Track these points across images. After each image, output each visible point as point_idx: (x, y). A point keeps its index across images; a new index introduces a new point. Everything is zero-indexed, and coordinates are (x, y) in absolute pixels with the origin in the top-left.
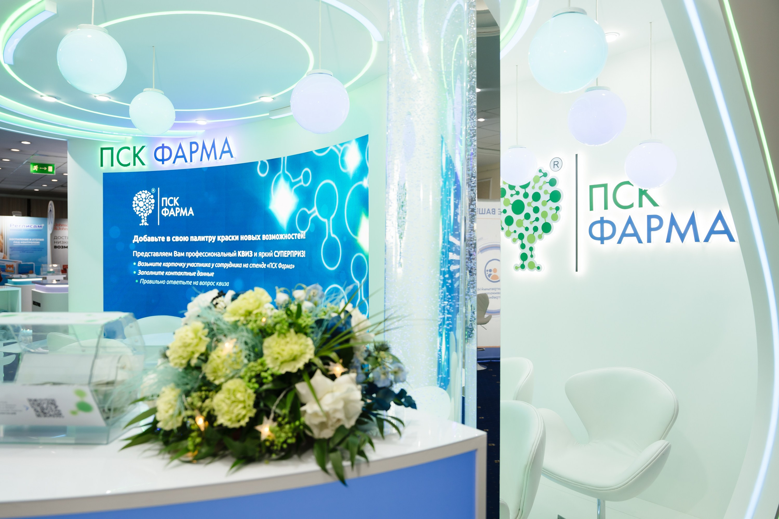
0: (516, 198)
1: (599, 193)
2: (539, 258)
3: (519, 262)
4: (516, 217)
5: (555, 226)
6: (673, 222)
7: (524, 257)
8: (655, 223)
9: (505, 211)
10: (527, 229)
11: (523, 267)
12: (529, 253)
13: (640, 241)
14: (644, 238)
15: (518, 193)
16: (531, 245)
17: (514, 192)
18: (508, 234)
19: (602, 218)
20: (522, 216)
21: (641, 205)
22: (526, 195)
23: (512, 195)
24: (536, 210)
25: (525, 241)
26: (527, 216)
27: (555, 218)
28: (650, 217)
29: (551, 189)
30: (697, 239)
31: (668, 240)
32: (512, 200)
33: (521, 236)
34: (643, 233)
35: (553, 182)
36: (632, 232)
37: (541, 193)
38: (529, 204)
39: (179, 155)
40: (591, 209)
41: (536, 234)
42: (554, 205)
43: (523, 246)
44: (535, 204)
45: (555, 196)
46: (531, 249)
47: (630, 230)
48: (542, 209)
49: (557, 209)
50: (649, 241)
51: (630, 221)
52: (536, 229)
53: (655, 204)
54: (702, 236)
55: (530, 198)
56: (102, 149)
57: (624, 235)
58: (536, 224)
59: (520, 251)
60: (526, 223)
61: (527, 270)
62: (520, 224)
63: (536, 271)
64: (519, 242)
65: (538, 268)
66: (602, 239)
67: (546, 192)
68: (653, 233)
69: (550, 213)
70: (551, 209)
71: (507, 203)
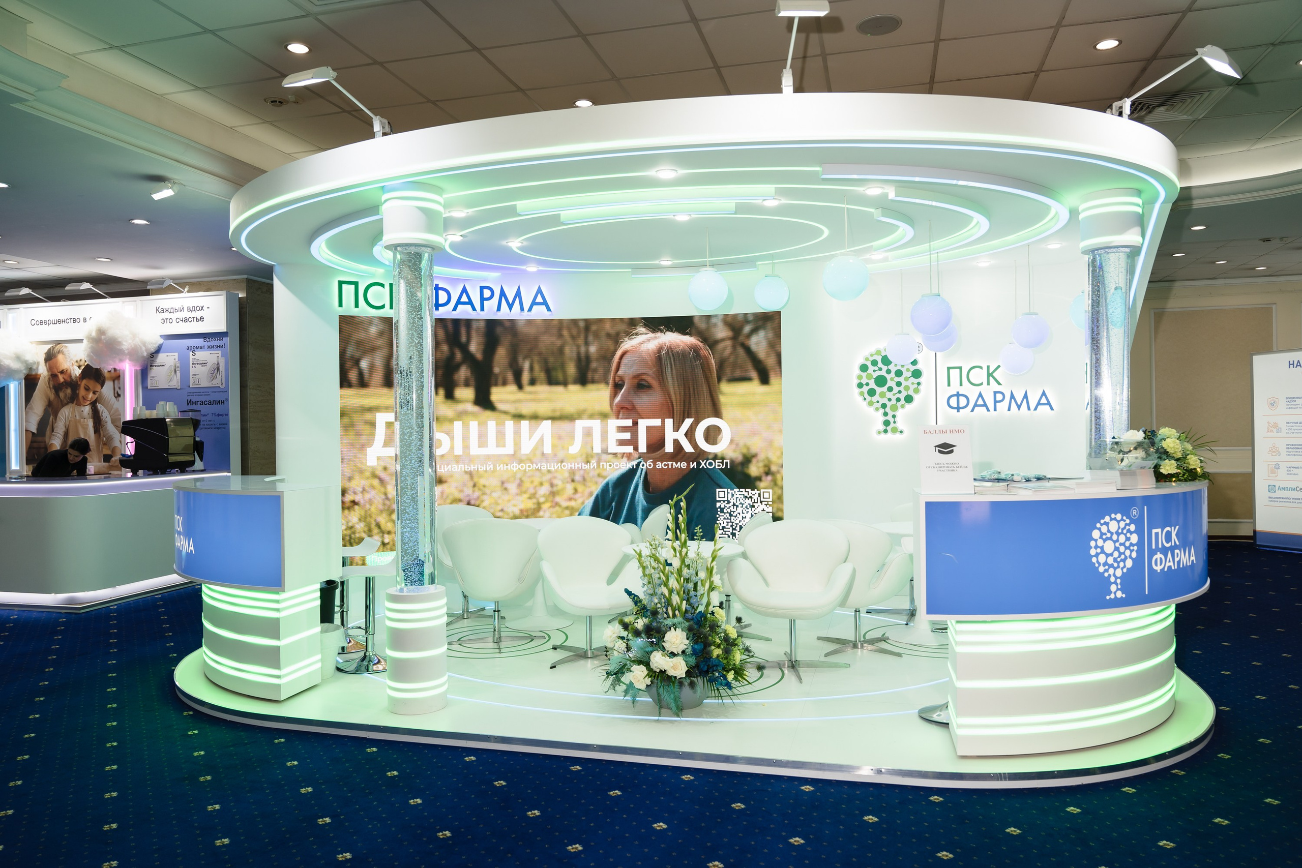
0: (878, 373)
1: (955, 374)
3: (882, 428)
4: (879, 390)
5: (916, 397)
6: (1012, 396)
7: (887, 423)
8: (999, 397)
9: (867, 384)
10: (890, 400)
11: (886, 431)
12: (892, 420)
13: (988, 410)
14: (991, 407)
15: (880, 369)
16: (894, 413)
17: (876, 368)
18: (871, 404)
19: (958, 392)
20: (885, 389)
21: (988, 384)
22: (889, 372)
23: (874, 371)
24: (899, 384)
25: (888, 410)
26: (890, 389)
27: (917, 391)
28: (995, 393)
29: (913, 368)
30: (1029, 409)
31: (1009, 409)
32: (875, 375)
33: (884, 406)
34: (990, 404)
35: (914, 362)
36: (982, 403)
37: (904, 370)
38: (892, 379)
39: (462, 300)
40: (949, 385)
41: (899, 404)
42: (916, 381)
43: (886, 414)
44: (897, 379)
45: (917, 374)
46: (894, 416)
47: (980, 402)
48: (904, 383)
49: (919, 384)
50: (995, 410)
51: (980, 395)
52: (898, 400)
53: (999, 384)
54: (1032, 407)
55: (893, 374)
57: (976, 405)
58: (898, 395)
59: (883, 418)
60: (889, 395)
61: (889, 434)
62: (882, 395)
63: (898, 435)
64: (882, 411)
65: (901, 432)
66: (958, 408)
67: (908, 370)
68: (997, 404)
69: (912, 387)
70: (913, 384)
71: (869, 377)
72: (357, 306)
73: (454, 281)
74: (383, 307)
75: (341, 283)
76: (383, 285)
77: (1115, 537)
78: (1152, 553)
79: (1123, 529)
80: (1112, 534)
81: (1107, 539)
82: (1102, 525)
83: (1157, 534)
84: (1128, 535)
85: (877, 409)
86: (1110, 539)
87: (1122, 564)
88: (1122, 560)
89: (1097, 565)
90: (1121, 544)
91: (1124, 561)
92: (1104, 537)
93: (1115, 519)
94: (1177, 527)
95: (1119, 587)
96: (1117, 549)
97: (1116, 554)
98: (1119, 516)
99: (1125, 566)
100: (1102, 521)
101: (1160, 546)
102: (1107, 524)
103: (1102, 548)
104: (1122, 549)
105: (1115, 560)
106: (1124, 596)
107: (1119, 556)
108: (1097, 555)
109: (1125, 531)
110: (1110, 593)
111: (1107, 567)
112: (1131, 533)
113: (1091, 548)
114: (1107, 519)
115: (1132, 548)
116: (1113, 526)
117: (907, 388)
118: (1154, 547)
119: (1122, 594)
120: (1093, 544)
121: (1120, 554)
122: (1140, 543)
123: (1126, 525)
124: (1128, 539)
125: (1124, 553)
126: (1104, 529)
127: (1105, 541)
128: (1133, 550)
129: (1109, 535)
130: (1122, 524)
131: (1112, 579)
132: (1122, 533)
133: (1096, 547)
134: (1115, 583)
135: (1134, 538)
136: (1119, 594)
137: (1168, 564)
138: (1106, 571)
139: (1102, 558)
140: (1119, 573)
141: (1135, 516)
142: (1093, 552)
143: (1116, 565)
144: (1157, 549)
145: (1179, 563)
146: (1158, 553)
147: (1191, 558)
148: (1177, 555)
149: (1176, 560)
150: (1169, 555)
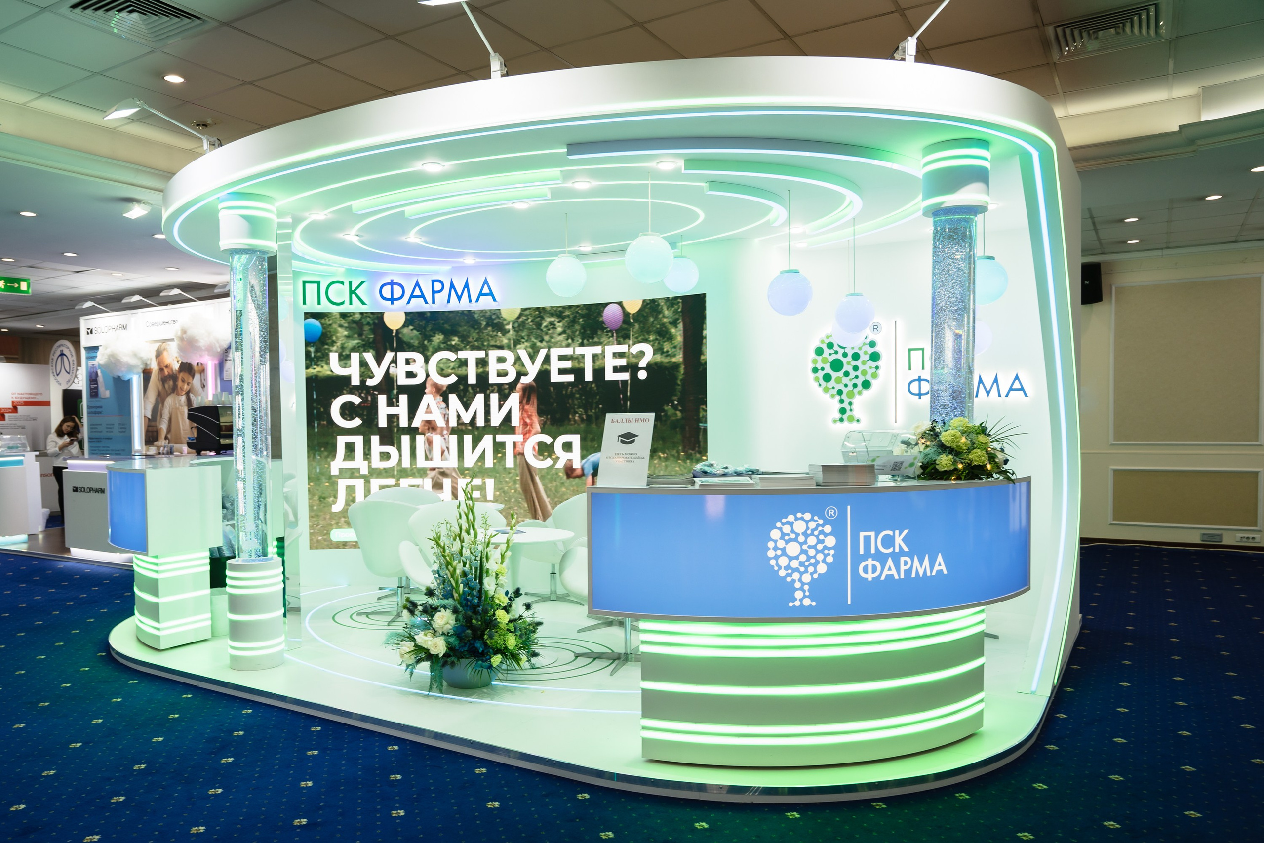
0: (834, 357)
1: (916, 356)
2: (857, 412)
3: (838, 416)
4: (834, 375)
5: (874, 383)
6: (980, 381)
7: (843, 411)
9: (823, 369)
10: (846, 386)
11: (841, 420)
12: (848, 408)
15: (836, 352)
16: (850, 400)
17: (832, 351)
18: (826, 390)
19: (920, 377)
20: (841, 374)
22: (845, 355)
23: (830, 354)
24: (856, 368)
25: (844, 396)
26: (847, 374)
27: (875, 376)
29: (871, 350)
30: (1000, 395)
31: (977, 396)
32: (831, 359)
33: (840, 392)
35: (872, 344)
37: (861, 353)
38: (848, 363)
39: (415, 294)
40: (910, 369)
41: (856, 390)
42: (874, 364)
43: (842, 401)
44: (854, 363)
45: (875, 357)
46: (850, 404)
48: (861, 368)
49: (877, 368)
52: (855, 386)
54: (1004, 392)
55: (849, 358)
58: (855, 381)
59: (839, 406)
60: (845, 380)
61: (846, 423)
62: (838, 380)
63: (855, 424)
64: (838, 398)
65: (858, 421)
66: (919, 395)
67: (866, 353)
69: (870, 372)
70: (871, 368)
71: (825, 361)
72: (319, 303)
73: (408, 275)
74: (343, 303)
75: (304, 282)
76: (342, 283)
77: (801, 539)
78: (858, 559)
79: (813, 530)
80: (797, 535)
81: (790, 540)
82: (783, 524)
83: (867, 539)
84: (821, 537)
85: (833, 396)
86: (796, 540)
87: (811, 569)
88: (811, 565)
89: (776, 568)
90: (810, 547)
91: (815, 565)
92: (786, 538)
93: (802, 519)
94: (906, 531)
95: (807, 594)
96: (803, 552)
97: (803, 558)
98: (807, 516)
99: (815, 572)
100: (784, 521)
101: (873, 551)
102: (791, 524)
103: (783, 550)
104: (812, 552)
105: (802, 564)
106: (814, 604)
107: (808, 560)
108: (776, 557)
109: (816, 533)
110: (794, 600)
111: (790, 571)
112: (826, 535)
113: (769, 549)
114: (791, 518)
115: (826, 552)
116: (800, 527)
117: (864, 373)
118: (862, 552)
119: (812, 602)
120: (771, 545)
121: (809, 558)
122: (840, 548)
123: (818, 525)
124: (822, 542)
125: (814, 557)
126: (787, 529)
127: (787, 542)
128: (829, 554)
129: (793, 536)
130: (812, 525)
131: (798, 585)
132: (812, 534)
133: (776, 548)
134: (801, 589)
135: (831, 541)
136: (807, 602)
137: (886, 572)
138: (790, 575)
139: (783, 561)
140: (807, 578)
141: (831, 516)
142: (771, 553)
143: (802, 569)
144: (867, 555)
145: (908, 572)
146: (870, 559)
147: (936, 568)
148: (906, 563)
149: (903, 568)
150: (890, 562)
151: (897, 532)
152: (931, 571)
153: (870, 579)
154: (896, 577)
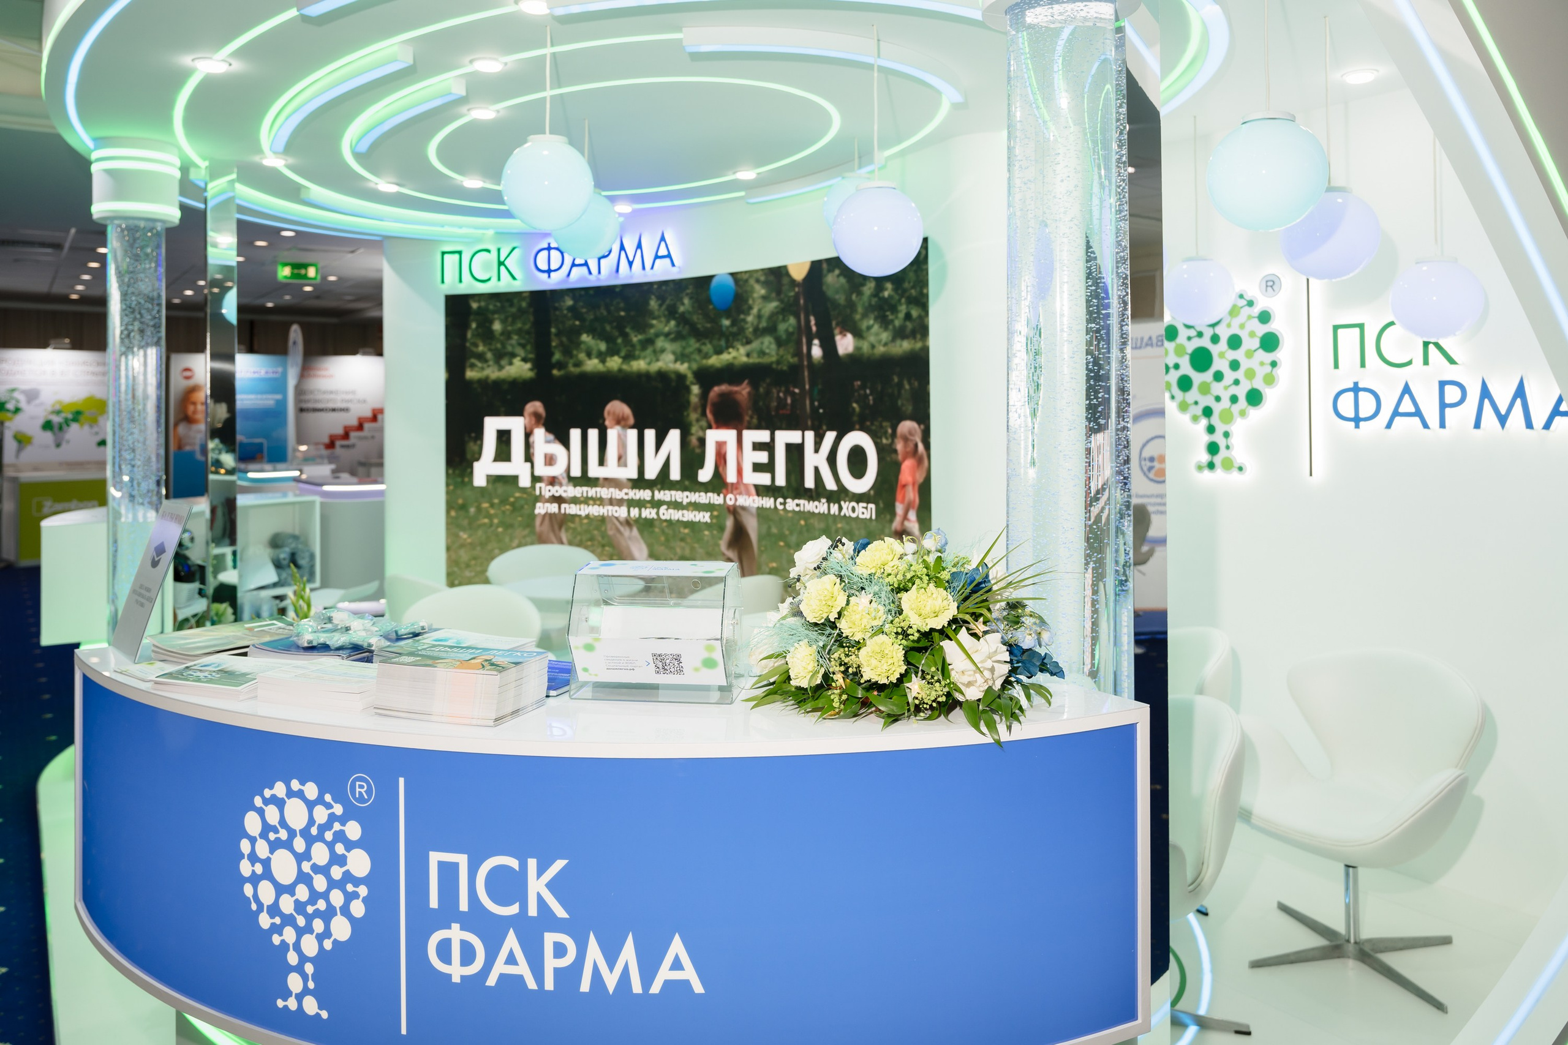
0: (1197, 343)
1: (1349, 339)
2: (1239, 449)
3: (1205, 457)
4: (1197, 378)
5: (1271, 395)
6: (1485, 393)
7: (1213, 448)
8: (1452, 394)
9: (1177, 367)
10: (1218, 399)
11: (1211, 466)
12: (1222, 442)
13: (1425, 425)
14: (1433, 418)
15: (1200, 335)
16: (1226, 428)
17: (1192, 333)
18: (1183, 407)
19: (1356, 384)
20: (1208, 376)
21: (1426, 362)
22: (1215, 339)
23: (1189, 338)
24: (1235, 365)
25: (1215, 420)
26: (1218, 376)
27: (1270, 380)
28: (1442, 384)
29: (1262, 330)
30: (1529, 425)
31: (1477, 425)
32: (1191, 347)
33: (1208, 412)
34: (1431, 411)
35: (1265, 317)
36: (1412, 410)
37: (1244, 335)
38: (1222, 355)
39: (577, 262)
40: (1336, 366)
41: (1236, 408)
42: (1268, 357)
43: (1211, 429)
44: (1232, 355)
45: (1270, 342)
46: (1226, 435)
47: (1407, 406)
48: (1245, 364)
49: (1274, 364)
50: (1442, 425)
51: (1407, 390)
52: (1234, 399)
53: (1452, 361)
54: (1539, 420)
55: (1223, 345)
56: (443, 253)
57: (1396, 413)
58: (1234, 390)
59: (1206, 438)
60: (1217, 388)
61: (1219, 473)
62: (1205, 389)
63: (1235, 475)
64: (1204, 422)
65: (1240, 469)
66: (1357, 420)
67: (1252, 334)
68: (1448, 410)
69: (1262, 371)
70: (1262, 364)
71: (1180, 351)
72: (460, 280)
74: (489, 280)
76: (489, 252)
77: (299, 845)
78: (424, 920)
79: (323, 828)
80: (292, 833)
81: (279, 844)
82: (266, 802)
83: (448, 872)
84: (340, 848)
85: (1195, 419)
86: (288, 845)
87: (318, 925)
88: (317, 914)
89: (254, 907)
90: (316, 868)
91: (328, 915)
92: (272, 836)
93: (300, 794)
94: (559, 864)
95: (311, 985)
96: (303, 878)
97: (302, 892)
98: (311, 792)
99: (327, 933)
100: (268, 793)
101: (464, 906)
102: (280, 803)
103: (266, 863)
104: (320, 883)
105: (300, 907)
106: (324, 1015)
107: (312, 900)
108: (255, 880)
109: (329, 836)
110: (286, 994)
111: (277, 920)
112: (350, 845)
113: (243, 856)
114: (280, 789)
115: (350, 888)
117: (1250, 374)
118: (434, 902)
119: (320, 1008)
120: (245, 846)
121: (314, 896)
122: (381, 884)
123: (332, 818)
124: (341, 860)
125: (325, 896)
126: (272, 815)
127: (274, 846)
128: (355, 895)
129: (283, 835)
130: (321, 815)
131: (293, 958)
132: (320, 838)
133: (253, 857)
134: (299, 969)
135: (359, 863)
136: (311, 1006)
137: (501, 967)
138: (277, 929)
139: (267, 892)
140: (310, 946)
141: (361, 799)
142: (246, 868)
143: (301, 921)
144: (448, 914)
145: (569, 976)
146: (456, 926)
147: (665, 974)
148: (560, 950)
149: (551, 963)
150: (511, 942)
151: (532, 864)
152: (647, 982)
153: (456, 979)
154: (532, 984)
